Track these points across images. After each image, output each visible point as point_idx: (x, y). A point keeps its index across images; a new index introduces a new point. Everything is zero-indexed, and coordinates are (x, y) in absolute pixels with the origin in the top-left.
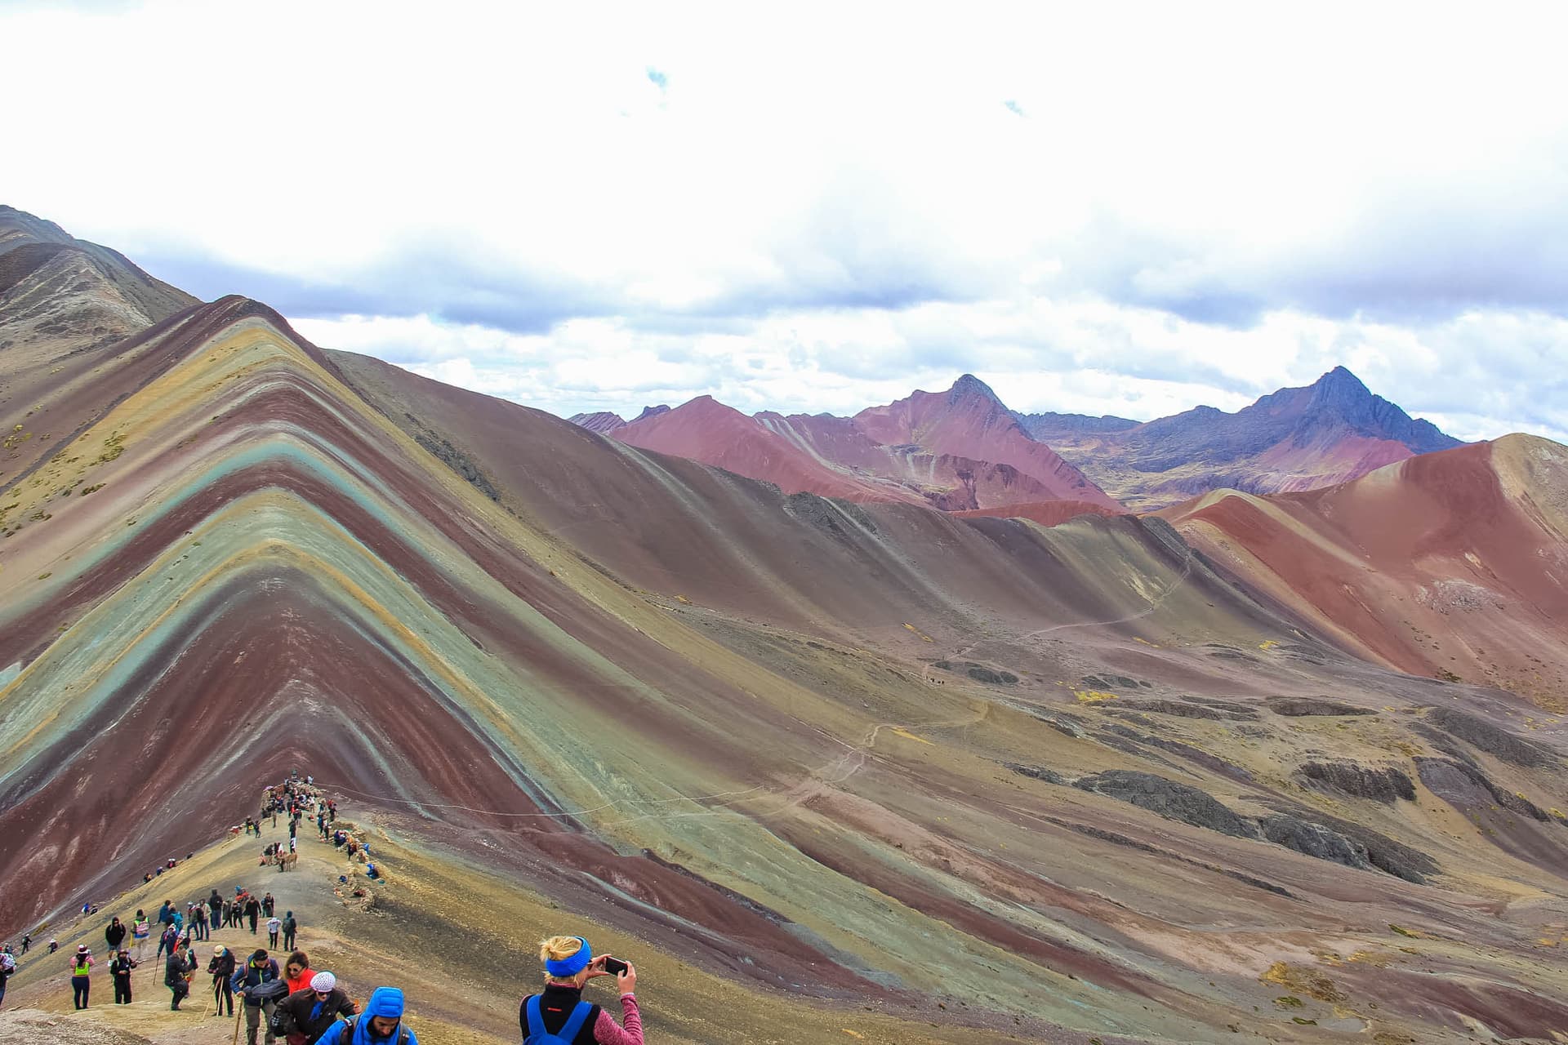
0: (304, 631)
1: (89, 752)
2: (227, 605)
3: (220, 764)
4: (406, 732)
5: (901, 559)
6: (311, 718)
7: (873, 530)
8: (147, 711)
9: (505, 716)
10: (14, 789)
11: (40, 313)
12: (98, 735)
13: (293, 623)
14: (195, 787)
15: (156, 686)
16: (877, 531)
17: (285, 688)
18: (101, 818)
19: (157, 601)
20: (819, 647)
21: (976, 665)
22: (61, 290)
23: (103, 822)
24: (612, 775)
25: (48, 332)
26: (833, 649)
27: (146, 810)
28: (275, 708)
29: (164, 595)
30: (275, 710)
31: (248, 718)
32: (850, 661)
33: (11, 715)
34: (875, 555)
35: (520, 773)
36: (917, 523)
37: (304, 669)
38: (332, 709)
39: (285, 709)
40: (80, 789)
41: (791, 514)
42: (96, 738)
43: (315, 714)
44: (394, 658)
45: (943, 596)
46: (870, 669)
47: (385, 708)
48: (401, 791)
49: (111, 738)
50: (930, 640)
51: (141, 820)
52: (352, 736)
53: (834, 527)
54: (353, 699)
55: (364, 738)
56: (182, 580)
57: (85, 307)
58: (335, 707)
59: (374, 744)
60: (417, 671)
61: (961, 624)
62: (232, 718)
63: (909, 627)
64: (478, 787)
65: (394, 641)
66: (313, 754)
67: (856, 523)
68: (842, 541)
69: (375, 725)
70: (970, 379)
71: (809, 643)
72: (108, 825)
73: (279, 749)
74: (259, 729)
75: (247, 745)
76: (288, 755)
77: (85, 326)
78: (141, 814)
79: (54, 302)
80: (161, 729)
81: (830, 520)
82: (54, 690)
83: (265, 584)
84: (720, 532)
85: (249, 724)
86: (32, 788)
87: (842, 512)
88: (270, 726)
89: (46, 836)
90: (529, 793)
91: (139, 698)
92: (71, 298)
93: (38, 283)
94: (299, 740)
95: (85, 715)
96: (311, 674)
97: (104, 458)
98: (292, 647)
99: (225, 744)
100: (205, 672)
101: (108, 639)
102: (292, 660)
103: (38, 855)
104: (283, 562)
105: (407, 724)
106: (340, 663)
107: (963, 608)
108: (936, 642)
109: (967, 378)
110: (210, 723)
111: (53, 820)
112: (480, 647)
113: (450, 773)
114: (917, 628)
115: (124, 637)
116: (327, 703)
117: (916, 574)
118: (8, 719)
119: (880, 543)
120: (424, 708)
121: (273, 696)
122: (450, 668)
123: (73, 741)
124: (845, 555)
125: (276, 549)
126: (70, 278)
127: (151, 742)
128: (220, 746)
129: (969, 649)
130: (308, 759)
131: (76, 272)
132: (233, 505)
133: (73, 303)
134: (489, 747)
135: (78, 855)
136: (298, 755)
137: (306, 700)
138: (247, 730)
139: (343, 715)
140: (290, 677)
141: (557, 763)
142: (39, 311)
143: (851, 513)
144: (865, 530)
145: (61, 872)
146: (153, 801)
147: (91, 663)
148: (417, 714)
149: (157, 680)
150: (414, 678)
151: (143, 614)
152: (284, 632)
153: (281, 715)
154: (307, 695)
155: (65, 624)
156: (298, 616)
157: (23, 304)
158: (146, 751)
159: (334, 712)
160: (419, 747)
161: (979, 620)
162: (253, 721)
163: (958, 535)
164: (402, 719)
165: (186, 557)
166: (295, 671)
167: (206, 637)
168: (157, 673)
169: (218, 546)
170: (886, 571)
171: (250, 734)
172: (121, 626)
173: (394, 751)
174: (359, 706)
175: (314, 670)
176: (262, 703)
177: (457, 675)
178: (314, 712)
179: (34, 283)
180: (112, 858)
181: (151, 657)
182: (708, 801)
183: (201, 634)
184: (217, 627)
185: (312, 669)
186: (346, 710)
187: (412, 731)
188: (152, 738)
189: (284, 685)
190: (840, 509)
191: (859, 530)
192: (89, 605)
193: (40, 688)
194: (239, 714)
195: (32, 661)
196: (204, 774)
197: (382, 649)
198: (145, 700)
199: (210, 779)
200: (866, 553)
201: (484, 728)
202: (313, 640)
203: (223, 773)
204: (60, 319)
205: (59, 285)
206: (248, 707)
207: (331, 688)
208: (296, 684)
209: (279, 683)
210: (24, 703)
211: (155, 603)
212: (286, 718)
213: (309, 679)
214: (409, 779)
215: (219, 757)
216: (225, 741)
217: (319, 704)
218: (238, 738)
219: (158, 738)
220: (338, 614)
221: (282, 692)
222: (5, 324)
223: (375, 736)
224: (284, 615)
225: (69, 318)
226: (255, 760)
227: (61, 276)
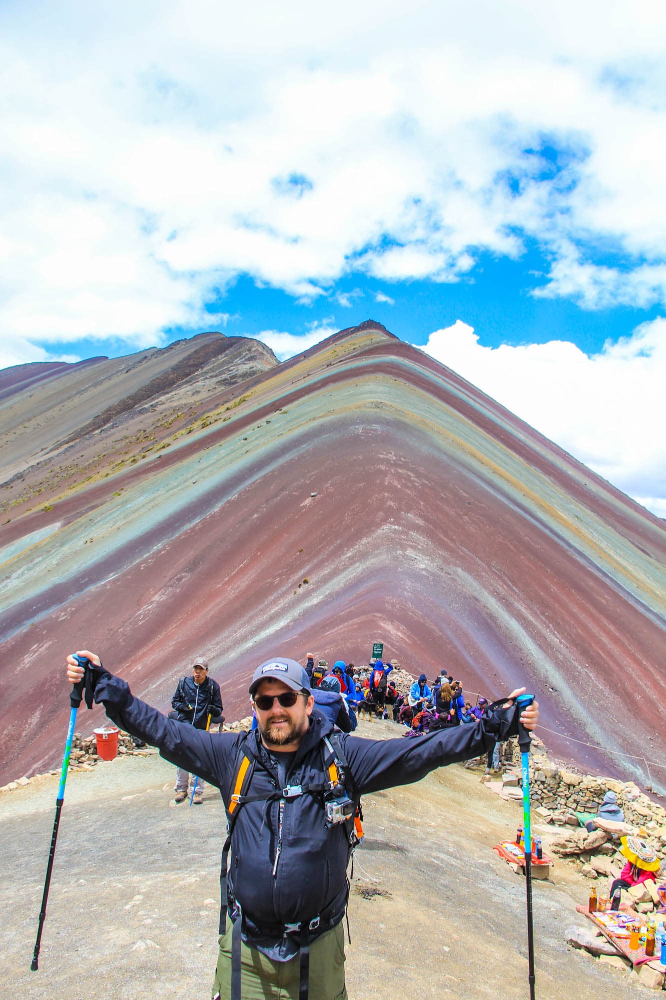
0: (411, 474)
1: (65, 610)
2: (306, 448)
3: (244, 639)
4: (585, 628)
6: (417, 576)
8: (160, 563)
11: (221, 374)
12: (86, 590)
13: (396, 465)
15: (186, 533)
17: (374, 536)
18: (34, 710)
19: (223, 458)
22: (238, 361)
23: (35, 719)
25: (225, 385)
28: (352, 560)
29: (233, 452)
31: (309, 573)
33: (20, 572)
37: (409, 515)
38: (455, 572)
39: (371, 562)
40: (28, 660)
42: (83, 592)
43: (424, 573)
47: (547, 589)
48: (593, 729)
49: (101, 592)
52: (491, 616)
54: (489, 565)
55: (514, 625)
56: (258, 438)
57: (252, 370)
58: (459, 569)
59: (533, 637)
60: (581, 554)
62: (280, 575)
66: (417, 629)
69: (531, 609)
72: (42, 725)
73: (350, 616)
74: (322, 590)
75: (296, 612)
76: (371, 624)
79: (232, 368)
80: (171, 586)
82: (75, 544)
83: (360, 429)
85: (306, 582)
88: (342, 585)
91: (157, 547)
92: (243, 365)
93: (224, 358)
94: (393, 605)
95: (83, 566)
96: (420, 522)
97: (228, 409)
98: (392, 489)
99: (261, 610)
100: (256, 516)
101: (154, 495)
102: (390, 503)
104: (386, 414)
105: (582, 616)
106: (466, 518)
110: (243, 582)
112: (648, 555)
116: (446, 561)
118: (15, 575)
120: (604, 599)
121: (353, 545)
122: (622, 563)
123: (54, 595)
125: (377, 405)
126: (244, 354)
127: (152, 603)
128: (251, 613)
130: (409, 637)
131: (249, 350)
133: (244, 368)
136: (389, 627)
137: (410, 552)
138: (300, 591)
139: (475, 584)
140: (385, 520)
142: (221, 373)
148: (594, 603)
149: (188, 527)
150: (579, 559)
152: (385, 474)
153: (364, 570)
154: (411, 547)
156: (403, 459)
157: (212, 370)
158: (140, 615)
159: (458, 575)
162: (313, 579)
164: (575, 609)
166: (391, 514)
167: (269, 479)
168: (189, 520)
169: (307, 410)
171: (307, 595)
172: (174, 483)
173: (569, 655)
174: (500, 577)
175: (426, 519)
177: (635, 574)
178: (422, 570)
179: (222, 358)
183: (263, 477)
184: (286, 469)
185: (421, 517)
186: (478, 577)
187: (595, 630)
188: (156, 598)
189: (374, 531)
193: (62, 545)
194: (292, 569)
195: (73, 521)
196: (214, 654)
197: (529, 518)
198: (164, 548)
202: (423, 485)
203: (242, 655)
204: (232, 378)
205: (236, 358)
206: (308, 561)
207: (452, 545)
208: (395, 531)
209: (368, 528)
210: (40, 559)
211: (220, 459)
212: (372, 573)
213: (416, 528)
214: (603, 709)
215: (242, 631)
216: (261, 606)
217: (433, 561)
218: (282, 603)
219: (164, 598)
220: (460, 469)
221: (370, 539)
222: (198, 382)
223: (534, 627)
224: (382, 456)
225: (240, 376)
226: (301, 635)
227: (240, 353)
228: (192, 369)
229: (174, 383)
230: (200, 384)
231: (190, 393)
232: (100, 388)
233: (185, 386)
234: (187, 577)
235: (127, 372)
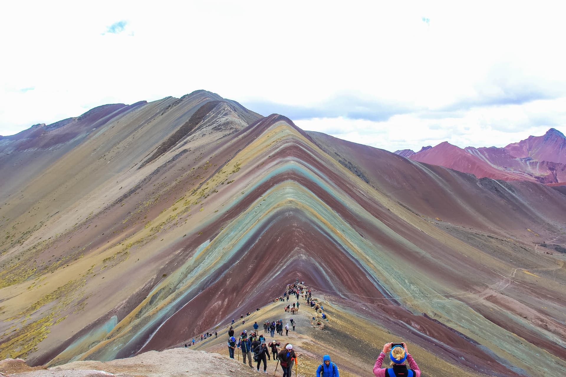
0: (301, 230)
1: (230, 271)
2: (275, 221)
3: (272, 276)
4: (336, 267)
5: (526, 203)
6: (303, 261)
7: (513, 191)
8: (248, 257)
9: (372, 262)
10: (208, 281)
12: (233, 265)
13: (297, 227)
14: (264, 284)
15: (252, 249)
16: (515, 192)
17: (294, 251)
19: (252, 219)
20: (492, 238)
21: (558, 246)
22: (220, 116)
23: (235, 294)
24: (411, 285)
25: (216, 130)
26: (497, 239)
27: (248, 291)
28: (290, 257)
29: (254, 217)
30: (291, 258)
31: (281, 261)
32: (505, 243)
33: (207, 257)
34: (514, 201)
35: (377, 283)
36: (531, 188)
37: (301, 244)
39: (294, 258)
40: (228, 282)
41: (480, 186)
44: (332, 240)
45: (543, 218)
46: (513, 246)
47: (329, 258)
48: (334, 288)
49: (237, 266)
50: (538, 235)
51: (247, 294)
52: (317, 268)
53: (497, 190)
54: (317, 255)
55: (321, 269)
56: (259, 212)
57: (227, 121)
58: (311, 257)
59: (325, 271)
60: (340, 245)
61: (551, 229)
62: (276, 261)
63: (529, 230)
64: (361, 287)
65: (332, 234)
66: (304, 274)
67: (507, 189)
68: (501, 196)
69: (325, 264)
70: (553, 130)
71: (488, 236)
72: (236, 295)
73: (292, 271)
74: (286, 265)
75: (281, 270)
76: (295, 274)
77: (227, 128)
78: (247, 292)
79: (218, 120)
80: (253, 263)
81: (495, 188)
82: (220, 249)
83: (287, 214)
84: (452, 193)
85: (282, 263)
86: (213, 282)
87: (501, 185)
88: (289, 263)
89: (218, 298)
90: (380, 290)
91: (246, 253)
92: (223, 118)
93: (213, 114)
94: (299, 269)
95: (229, 258)
97: (234, 172)
98: (296, 236)
99: (274, 270)
100: (267, 244)
101: (236, 233)
102: (297, 241)
103: (215, 304)
104: (293, 206)
105: (337, 264)
106: (313, 242)
107: (551, 223)
108: (540, 236)
109: (552, 130)
110: (269, 262)
111: (220, 292)
112: (363, 237)
113: (352, 282)
114: (532, 230)
115: (241, 232)
116: (308, 256)
117: (532, 209)
118: (206, 259)
119: (516, 197)
120: (342, 258)
121: (290, 253)
122: (352, 244)
123: (226, 267)
124: (503, 202)
125: (291, 202)
126: (222, 112)
127: (250, 268)
128: (272, 270)
129: (555, 239)
130: (302, 275)
132: (276, 186)
133: (223, 120)
134: (365, 273)
135: (227, 304)
136: (298, 274)
137: (301, 255)
138: (281, 265)
140: (296, 247)
141: (390, 279)
142: (213, 123)
143: (504, 185)
144: (510, 192)
145: (222, 310)
146: (250, 288)
147: (231, 240)
148: (339, 260)
149: (251, 247)
150: (339, 248)
151: (247, 224)
152: (294, 231)
154: (302, 253)
155: (223, 227)
156: (298, 225)
157: (209, 121)
158: (248, 271)
159: (311, 259)
160: (341, 272)
161: (559, 227)
162: (283, 262)
163: (549, 193)
164: (335, 262)
165: (261, 205)
166: (297, 245)
167: (267, 232)
168: (251, 245)
169: (272, 200)
170: (519, 208)
171: (282, 266)
172: (240, 228)
173: (331, 273)
174: (319, 257)
176: (287, 255)
177: (354, 247)
178: (304, 259)
179: (211, 114)
180: (238, 306)
181: (250, 239)
182: (448, 296)
183: (266, 231)
184: (271, 229)
185: (303, 244)
186: (315, 259)
187: (338, 266)
188: (250, 266)
189: (294, 249)
190: (500, 184)
191: (508, 192)
192: (230, 221)
193: (215, 248)
194: (279, 259)
195: (213, 240)
196: (267, 279)
197: (328, 237)
198: (248, 253)
199: (268, 282)
200: (510, 200)
201: (364, 266)
202: (303, 233)
203: (273, 279)
204: (219, 126)
205: (219, 114)
206: (282, 257)
207: (310, 251)
208: (298, 249)
209: (292, 249)
210: (211, 253)
211: (251, 220)
212: (294, 261)
213: (302, 247)
214: (337, 284)
215: (272, 274)
216: (274, 268)
217: (306, 256)
218: (278, 267)
219: (252, 267)
220: (312, 224)
221: (293, 252)
222: (203, 128)
223: (325, 268)
224: (293, 225)
225: (222, 125)
226: (284, 275)
227: (220, 111)
228: (199, 120)
229: (191, 129)
230: (204, 129)
231: (201, 135)
232: (150, 125)
233: (198, 131)
234: (256, 261)
235: (162, 115)
